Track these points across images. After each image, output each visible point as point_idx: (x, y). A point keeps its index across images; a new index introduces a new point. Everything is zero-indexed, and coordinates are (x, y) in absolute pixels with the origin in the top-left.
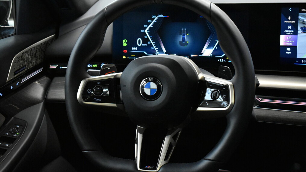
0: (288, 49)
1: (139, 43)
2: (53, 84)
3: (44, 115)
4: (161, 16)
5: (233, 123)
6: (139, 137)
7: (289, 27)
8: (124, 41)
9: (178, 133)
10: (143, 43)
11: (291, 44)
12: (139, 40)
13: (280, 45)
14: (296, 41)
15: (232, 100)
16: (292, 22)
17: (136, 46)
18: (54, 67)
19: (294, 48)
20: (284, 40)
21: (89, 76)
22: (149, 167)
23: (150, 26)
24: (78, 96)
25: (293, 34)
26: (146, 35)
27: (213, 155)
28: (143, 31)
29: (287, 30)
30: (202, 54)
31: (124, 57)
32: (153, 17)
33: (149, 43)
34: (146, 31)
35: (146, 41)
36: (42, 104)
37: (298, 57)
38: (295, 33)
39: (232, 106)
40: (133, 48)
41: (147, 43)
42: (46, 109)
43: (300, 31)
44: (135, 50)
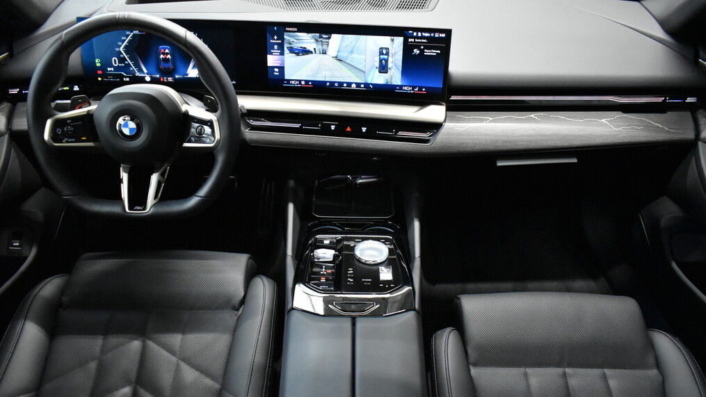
0: (276, 70)
1: (115, 64)
2: (16, 111)
3: (13, 150)
4: (136, 32)
5: (220, 159)
6: (124, 176)
7: (276, 47)
8: (97, 61)
9: (166, 169)
10: (119, 63)
11: (278, 65)
12: (115, 60)
13: (269, 65)
14: (283, 62)
15: (218, 136)
16: (278, 41)
17: (112, 66)
18: (15, 91)
19: (282, 69)
20: (272, 60)
21: (57, 112)
22: (138, 208)
23: (125, 43)
24: (46, 136)
25: (280, 55)
26: (122, 54)
27: (204, 191)
28: (117, 49)
29: (274, 49)
30: (187, 75)
31: (100, 79)
32: (128, 33)
33: (126, 62)
34: (121, 49)
35: (122, 60)
36: (7, 136)
37: (286, 78)
38: (282, 54)
39: (219, 142)
40: (109, 69)
41: (124, 63)
42: (13, 142)
43: (286, 51)
44: (111, 71)
